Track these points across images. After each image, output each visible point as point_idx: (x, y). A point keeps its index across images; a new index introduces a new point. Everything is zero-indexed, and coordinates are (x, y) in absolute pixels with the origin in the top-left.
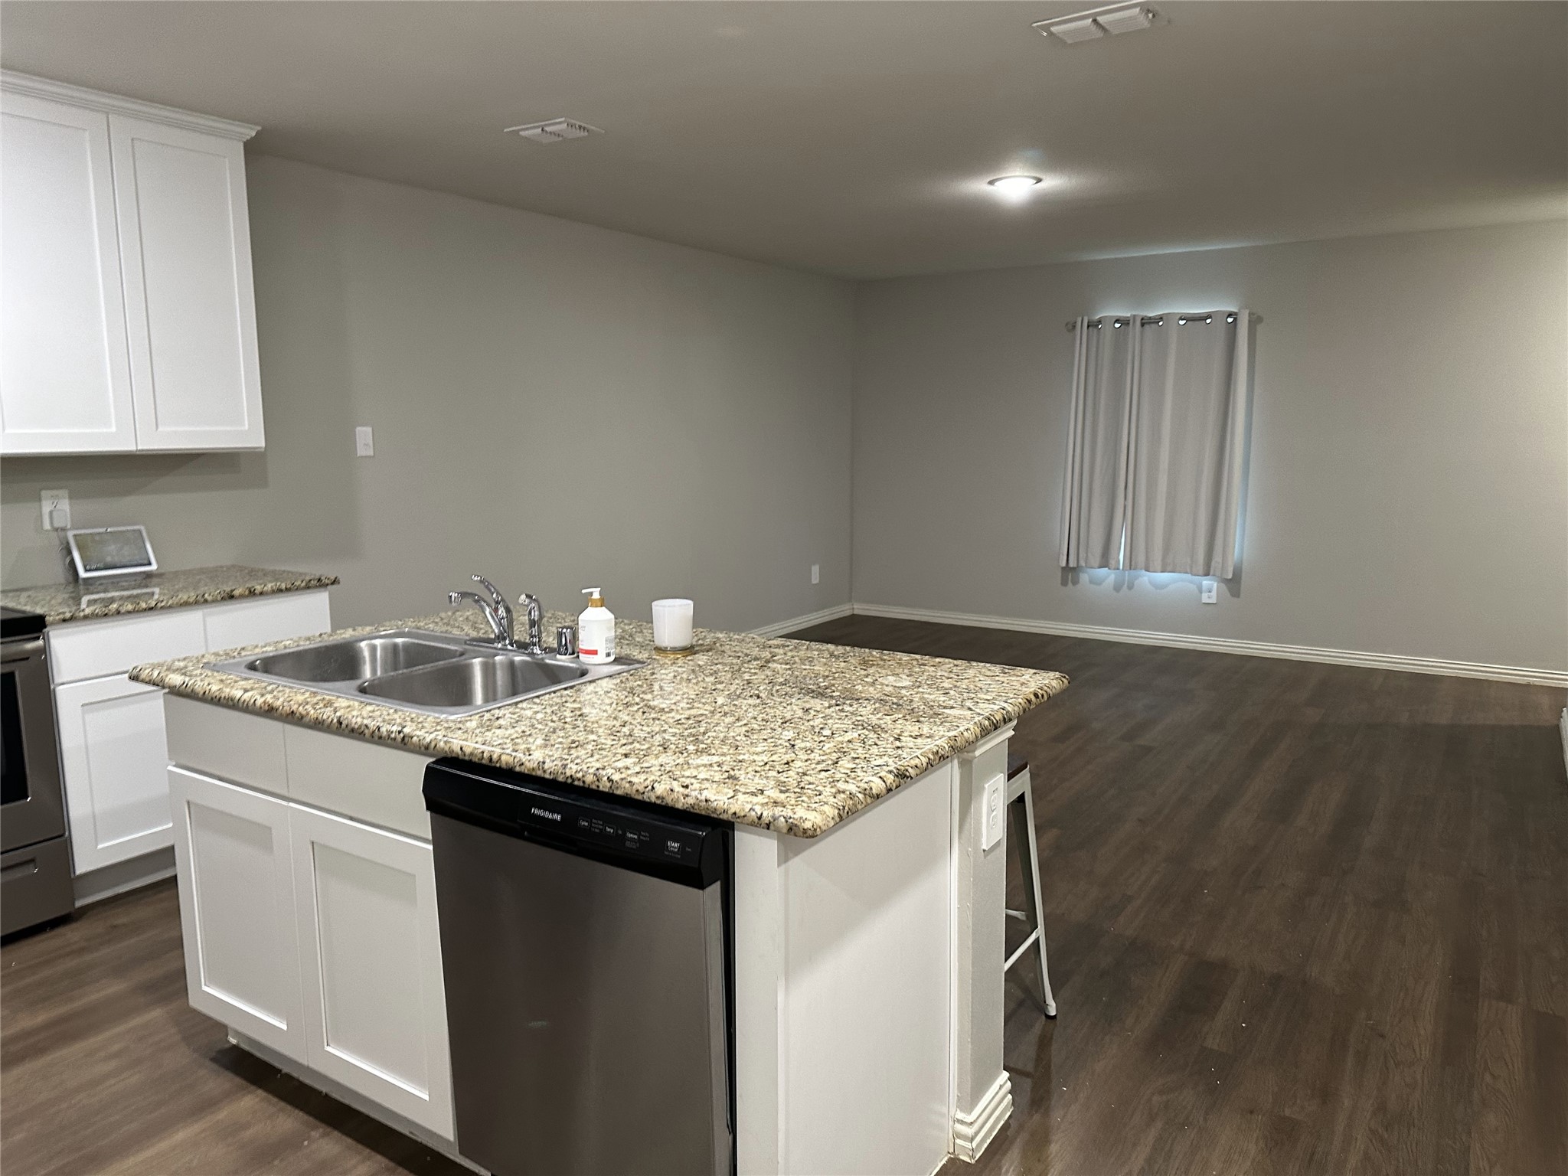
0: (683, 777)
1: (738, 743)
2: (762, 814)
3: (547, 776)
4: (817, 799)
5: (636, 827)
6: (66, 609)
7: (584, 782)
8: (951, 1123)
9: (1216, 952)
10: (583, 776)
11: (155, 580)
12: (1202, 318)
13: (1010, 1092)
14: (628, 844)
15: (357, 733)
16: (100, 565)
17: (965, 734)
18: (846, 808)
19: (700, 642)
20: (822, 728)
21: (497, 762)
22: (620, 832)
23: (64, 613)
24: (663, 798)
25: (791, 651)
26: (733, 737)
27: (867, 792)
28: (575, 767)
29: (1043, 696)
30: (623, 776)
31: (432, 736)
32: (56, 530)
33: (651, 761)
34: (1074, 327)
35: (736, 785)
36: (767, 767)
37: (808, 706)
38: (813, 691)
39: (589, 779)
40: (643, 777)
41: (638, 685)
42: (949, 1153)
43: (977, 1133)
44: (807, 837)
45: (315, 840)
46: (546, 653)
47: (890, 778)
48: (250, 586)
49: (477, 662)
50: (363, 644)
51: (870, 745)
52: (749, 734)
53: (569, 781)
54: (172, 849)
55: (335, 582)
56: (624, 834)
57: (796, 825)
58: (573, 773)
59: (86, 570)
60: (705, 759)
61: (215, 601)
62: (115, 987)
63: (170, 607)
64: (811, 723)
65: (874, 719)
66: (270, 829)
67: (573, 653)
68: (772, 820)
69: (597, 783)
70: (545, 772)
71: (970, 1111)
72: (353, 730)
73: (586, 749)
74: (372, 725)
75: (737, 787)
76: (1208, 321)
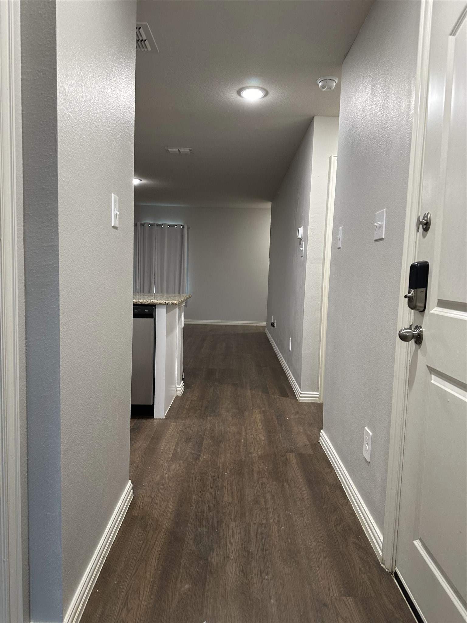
13: (184, 385)
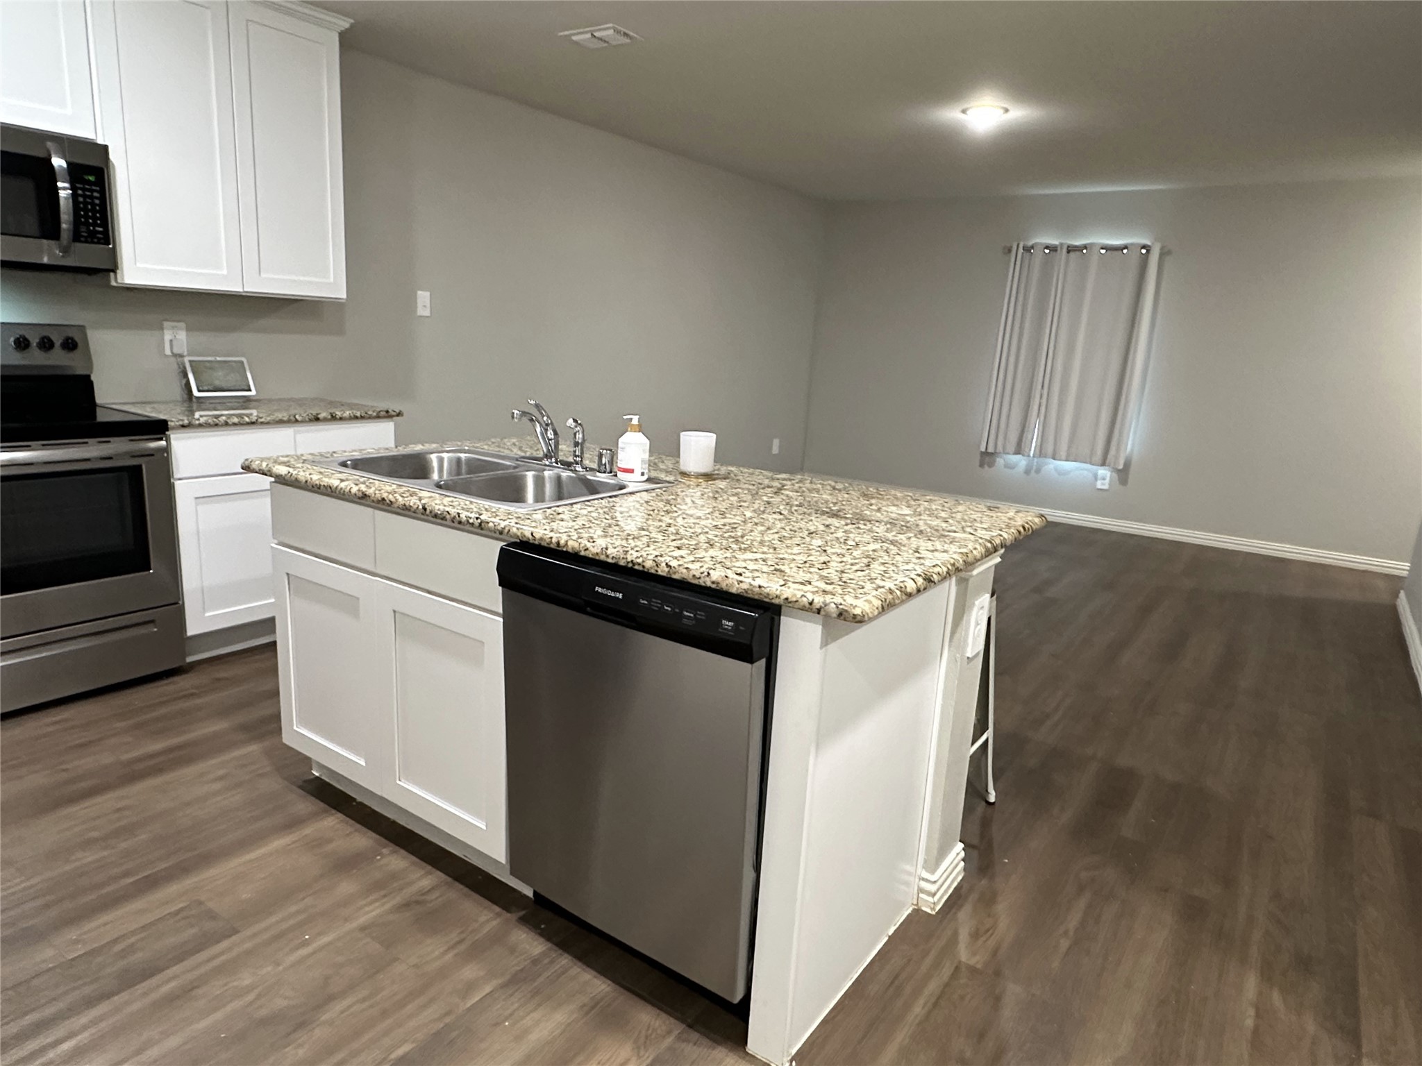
0: (734, 566)
1: (775, 546)
2: (813, 600)
3: (610, 560)
4: (861, 591)
5: (693, 607)
6: (185, 418)
7: (644, 567)
8: (917, 880)
9: (1123, 761)
10: (643, 561)
11: (254, 404)
12: (1120, 249)
14: (685, 621)
15: (439, 518)
16: (211, 388)
17: (974, 552)
18: (888, 601)
19: (716, 472)
20: (846, 540)
21: (564, 547)
22: (677, 610)
23: (182, 420)
24: (718, 583)
25: (797, 483)
26: (770, 541)
27: (903, 589)
28: (635, 554)
29: (1028, 529)
30: (680, 563)
31: (506, 523)
32: (175, 355)
33: (701, 554)
34: (1010, 251)
35: (784, 576)
36: (807, 565)
37: (827, 523)
38: (827, 513)
39: (649, 564)
40: (697, 565)
41: (673, 499)
42: (913, 904)
43: (938, 890)
44: (856, 622)
45: (396, 610)
46: (587, 471)
47: (920, 581)
48: (332, 412)
49: (530, 477)
50: (434, 457)
51: (894, 555)
52: (782, 539)
53: (630, 565)
54: (272, 620)
55: (399, 414)
56: (681, 613)
57: (846, 611)
58: (633, 559)
59: (199, 391)
60: (749, 555)
61: (302, 422)
62: (219, 726)
63: (268, 423)
64: (835, 535)
65: (890, 536)
66: (358, 599)
67: (611, 472)
68: (823, 606)
69: (656, 568)
70: (607, 556)
71: (933, 872)
72: (436, 516)
73: (641, 541)
74: (453, 511)
75: (786, 578)
76: (1125, 251)
